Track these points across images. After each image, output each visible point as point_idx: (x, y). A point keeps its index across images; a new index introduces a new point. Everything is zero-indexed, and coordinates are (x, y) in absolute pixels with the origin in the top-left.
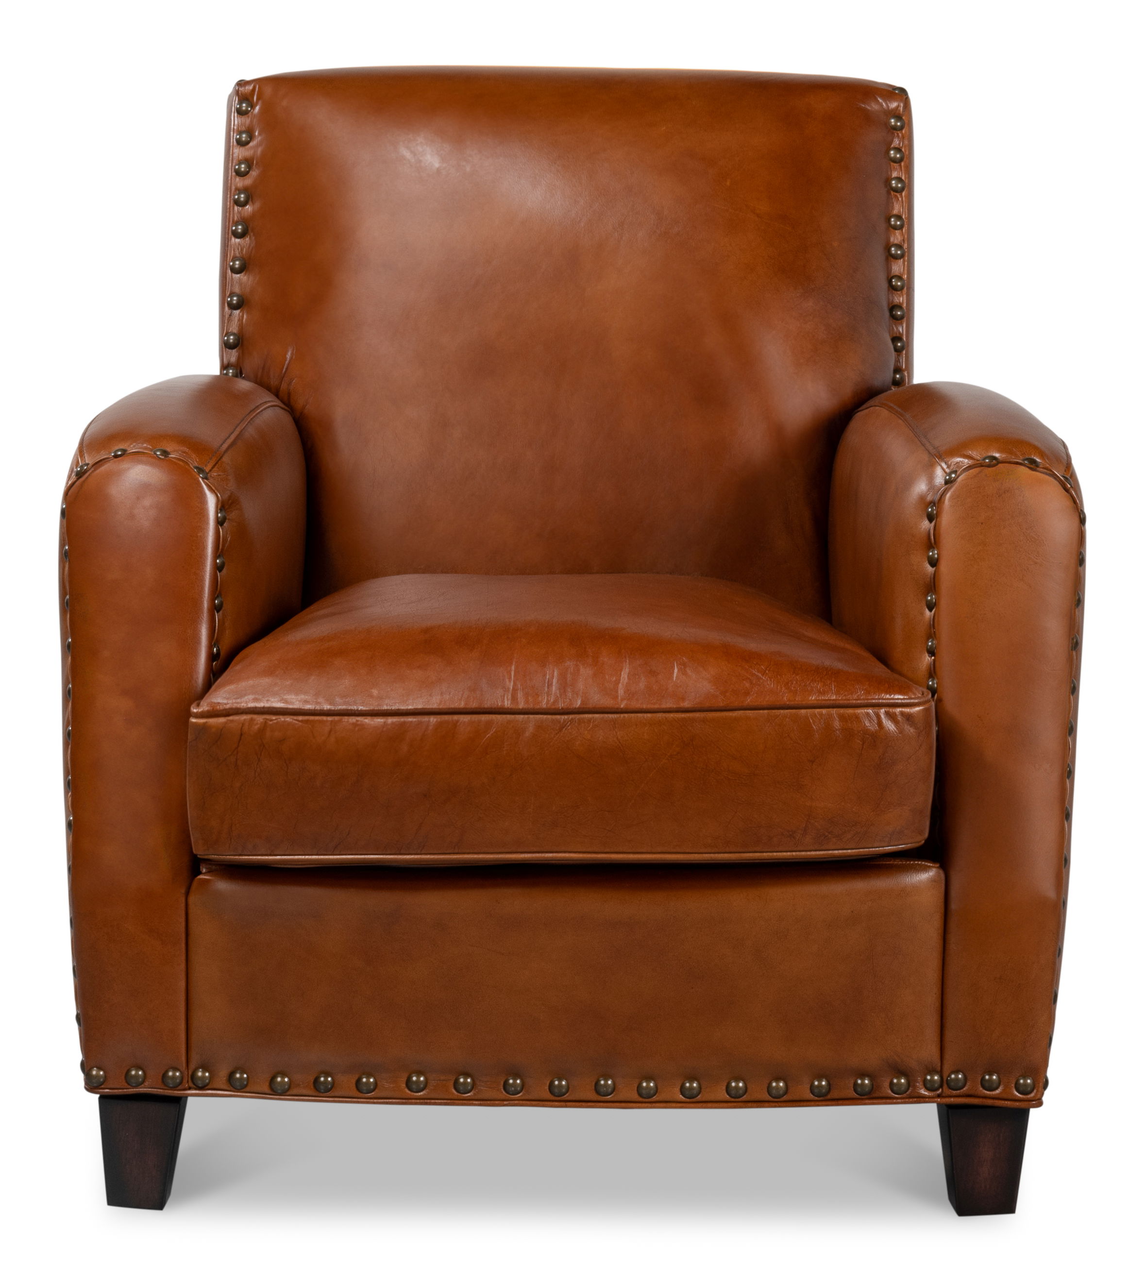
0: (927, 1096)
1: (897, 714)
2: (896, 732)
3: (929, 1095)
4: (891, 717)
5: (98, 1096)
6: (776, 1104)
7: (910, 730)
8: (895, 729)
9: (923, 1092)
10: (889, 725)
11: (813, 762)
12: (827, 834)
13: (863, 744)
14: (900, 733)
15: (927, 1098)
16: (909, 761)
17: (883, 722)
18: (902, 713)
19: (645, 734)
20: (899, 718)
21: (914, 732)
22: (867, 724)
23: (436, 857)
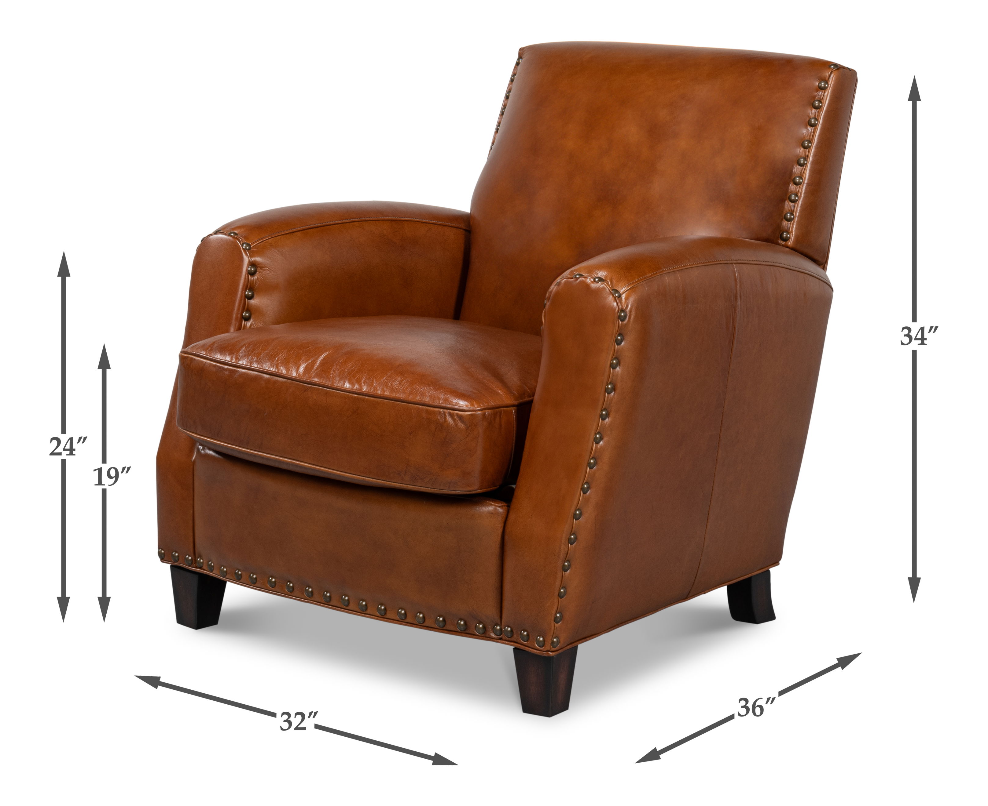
0: (493, 638)
1: (455, 415)
2: (453, 424)
3: (495, 637)
4: (451, 415)
5: (170, 565)
6: (420, 627)
7: (461, 425)
8: (453, 423)
9: (493, 635)
10: (449, 419)
11: (411, 434)
12: (416, 476)
13: (436, 428)
14: (455, 426)
15: (494, 639)
16: (461, 443)
17: (447, 418)
18: (457, 414)
19: (338, 402)
20: (456, 417)
21: (464, 426)
22: (439, 418)
23: (252, 451)
